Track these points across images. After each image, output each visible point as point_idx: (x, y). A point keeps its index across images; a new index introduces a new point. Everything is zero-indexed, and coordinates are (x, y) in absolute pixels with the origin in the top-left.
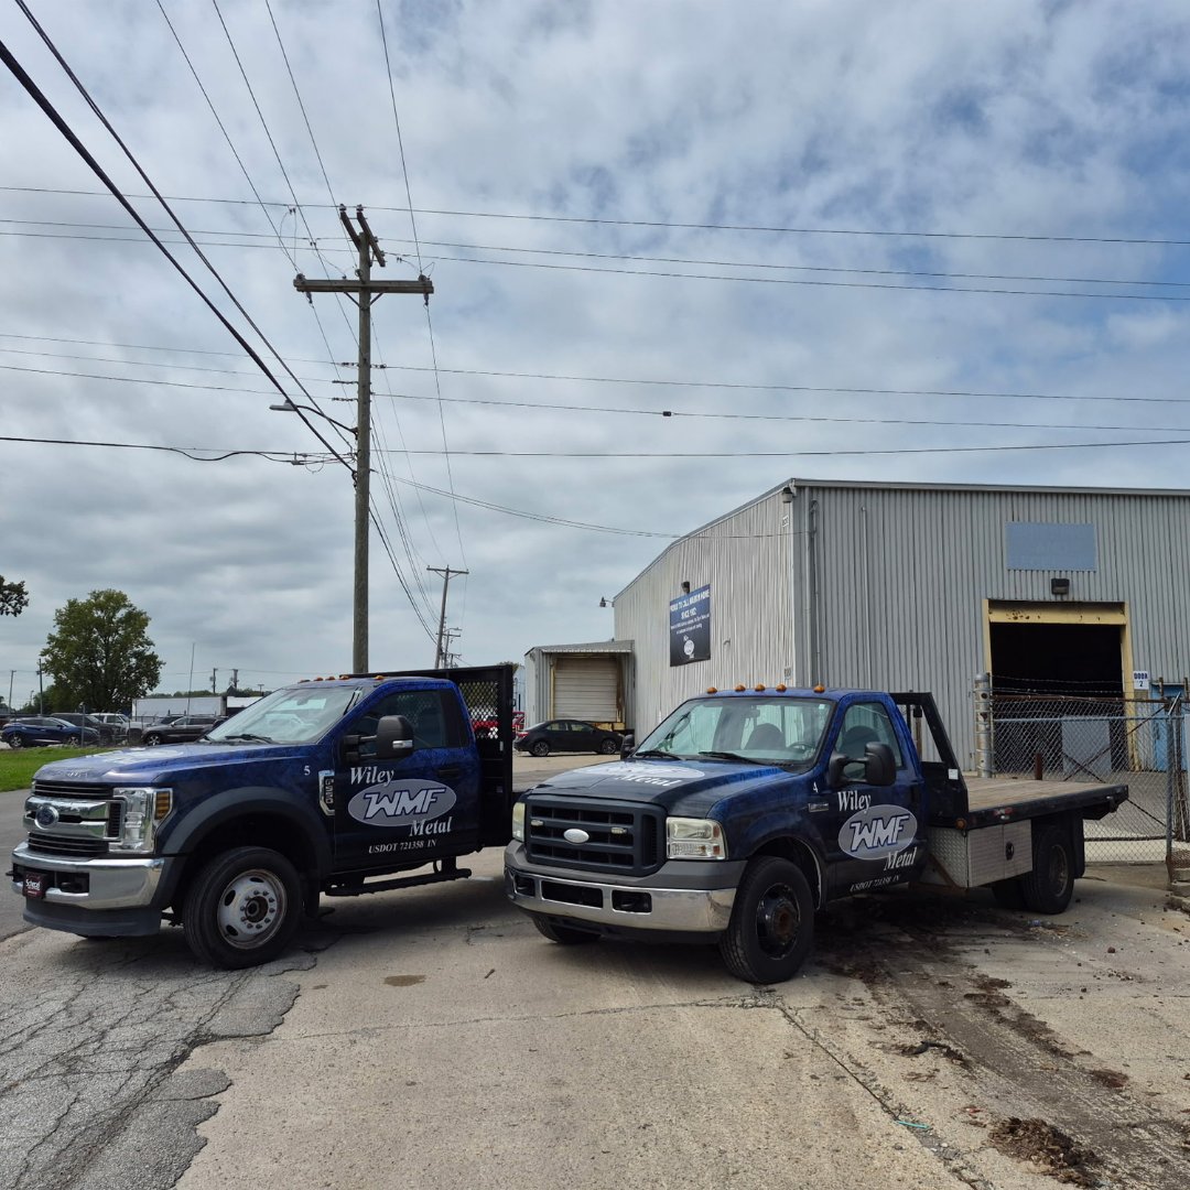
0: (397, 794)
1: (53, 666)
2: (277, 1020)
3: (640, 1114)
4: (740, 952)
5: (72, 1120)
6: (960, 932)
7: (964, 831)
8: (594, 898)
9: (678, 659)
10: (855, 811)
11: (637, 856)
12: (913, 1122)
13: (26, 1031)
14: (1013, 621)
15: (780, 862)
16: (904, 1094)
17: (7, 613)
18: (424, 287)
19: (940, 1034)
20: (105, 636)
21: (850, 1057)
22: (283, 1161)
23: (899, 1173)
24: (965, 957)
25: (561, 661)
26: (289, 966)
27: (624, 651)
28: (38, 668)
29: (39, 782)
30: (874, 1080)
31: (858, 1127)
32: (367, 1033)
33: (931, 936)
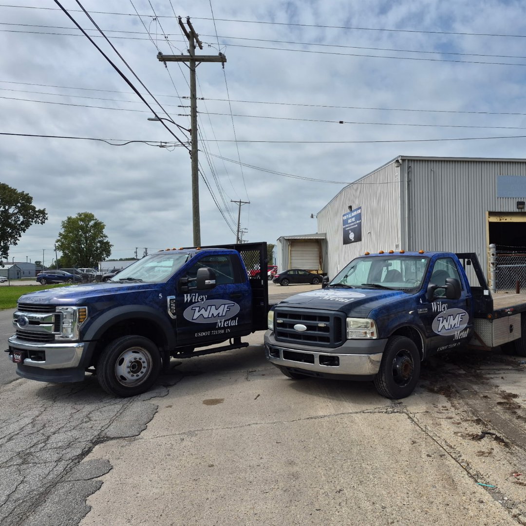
0: (209, 307)
1: (61, 247)
2: (143, 427)
3: (337, 483)
4: (385, 384)
5: (17, 495)
6: (488, 368)
7: (491, 320)
8: (310, 359)
9: (346, 241)
10: (440, 312)
11: (332, 338)
12: (486, 484)
13: (7, 437)
14: (499, 221)
15: (404, 338)
16: (479, 465)
17: (38, 223)
18: (221, 59)
19: (489, 427)
20: (85, 233)
21: (446, 442)
22: (133, 521)
23: (485, 520)
24: (492, 381)
25: (293, 242)
26: (154, 395)
27: (322, 238)
28: (54, 248)
29: (20, 304)
30: (460, 456)
31: (456, 488)
32: (191, 434)
33: (474, 370)
